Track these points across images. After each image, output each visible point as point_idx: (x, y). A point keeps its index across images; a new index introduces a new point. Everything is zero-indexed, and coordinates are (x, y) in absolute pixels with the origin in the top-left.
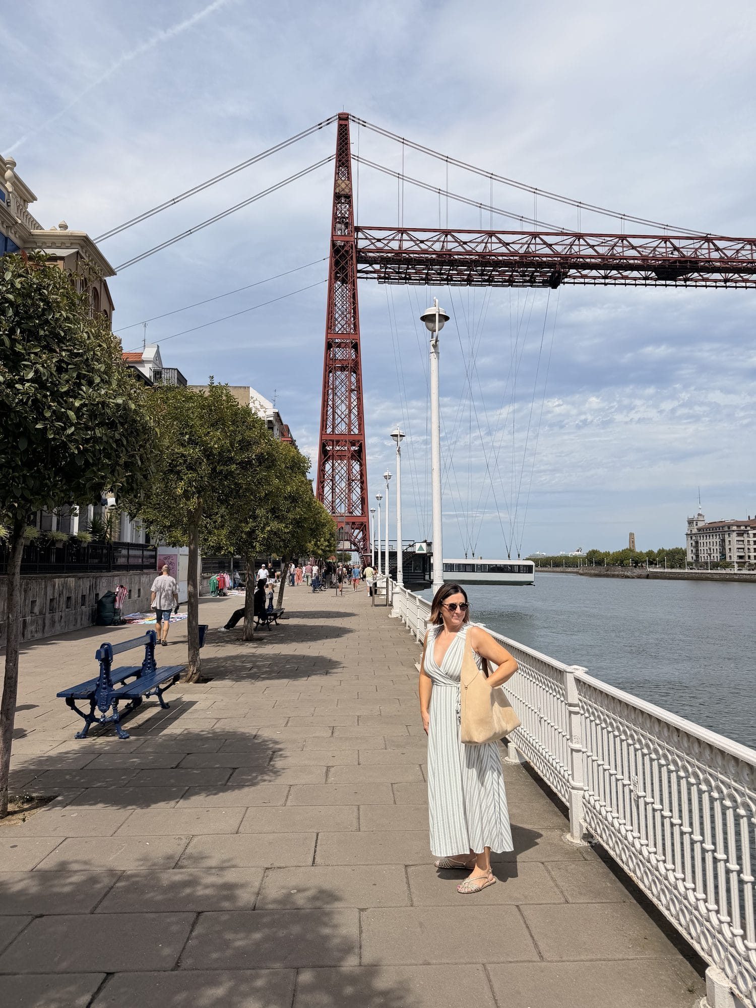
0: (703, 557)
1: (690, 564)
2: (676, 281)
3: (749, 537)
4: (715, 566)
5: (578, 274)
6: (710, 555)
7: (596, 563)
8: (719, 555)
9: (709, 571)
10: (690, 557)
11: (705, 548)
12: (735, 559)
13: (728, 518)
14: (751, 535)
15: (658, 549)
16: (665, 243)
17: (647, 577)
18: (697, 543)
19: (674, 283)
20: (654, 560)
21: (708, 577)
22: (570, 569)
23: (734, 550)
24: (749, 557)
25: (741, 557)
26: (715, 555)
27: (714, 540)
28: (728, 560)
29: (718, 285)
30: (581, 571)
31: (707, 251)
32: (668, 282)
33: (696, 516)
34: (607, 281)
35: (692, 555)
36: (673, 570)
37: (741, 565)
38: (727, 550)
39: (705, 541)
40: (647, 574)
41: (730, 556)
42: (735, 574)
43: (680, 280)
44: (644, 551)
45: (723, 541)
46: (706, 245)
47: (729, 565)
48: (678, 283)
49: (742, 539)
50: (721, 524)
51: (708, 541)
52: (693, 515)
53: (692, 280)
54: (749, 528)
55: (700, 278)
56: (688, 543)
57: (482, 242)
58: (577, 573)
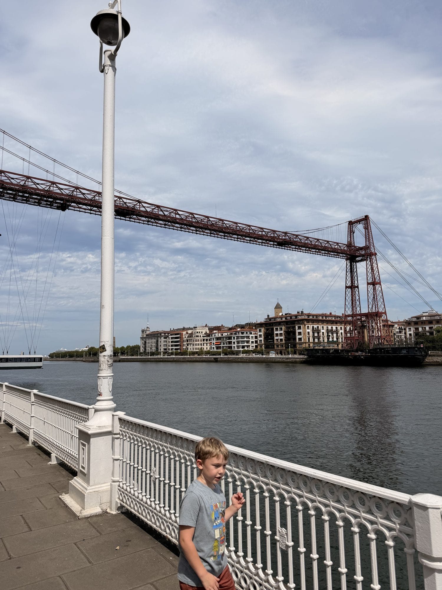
0: (148, 350)
1: (141, 353)
2: (125, 218)
3: (169, 339)
4: (152, 354)
5: (77, 206)
6: (151, 348)
7: (93, 354)
8: (155, 348)
9: (149, 357)
10: (142, 349)
11: (149, 345)
12: (162, 350)
13: (160, 329)
14: (170, 338)
15: (127, 346)
16: (120, 200)
17: (119, 361)
18: (145, 342)
19: (124, 219)
20: (124, 352)
21: (149, 360)
22: (78, 359)
23: (162, 346)
24: (169, 349)
25: (165, 349)
26: (154, 348)
27: (154, 341)
28: (159, 351)
29: (144, 223)
30: (84, 360)
31: (138, 207)
32: (122, 218)
33: (146, 328)
34: (92, 212)
35: (143, 349)
36: (133, 357)
37: (165, 353)
38: (159, 346)
39: (149, 341)
40: (119, 359)
41: (160, 349)
42: (161, 358)
43: (127, 217)
44: (119, 347)
45: (157, 341)
46: (138, 204)
47: (159, 353)
48: (126, 219)
49: (166, 340)
50: (157, 333)
51: (151, 341)
52: (144, 328)
53: (133, 218)
54: (169, 335)
55: (137, 218)
56: (141, 342)
57: (23, 180)
58: (82, 361)
